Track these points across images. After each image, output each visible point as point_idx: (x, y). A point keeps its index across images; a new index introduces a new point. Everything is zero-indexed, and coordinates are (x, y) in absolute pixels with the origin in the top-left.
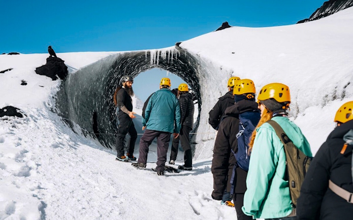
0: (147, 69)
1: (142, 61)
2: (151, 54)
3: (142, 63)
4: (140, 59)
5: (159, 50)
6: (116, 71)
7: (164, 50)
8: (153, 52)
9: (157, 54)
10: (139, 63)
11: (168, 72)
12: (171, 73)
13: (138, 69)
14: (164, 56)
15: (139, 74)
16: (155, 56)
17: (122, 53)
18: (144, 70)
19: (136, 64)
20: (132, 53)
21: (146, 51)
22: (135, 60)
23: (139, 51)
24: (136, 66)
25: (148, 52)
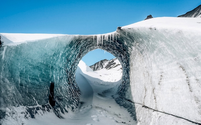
0: (93, 49)
1: (90, 44)
2: (97, 37)
3: (91, 45)
4: (89, 42)
5: (103, 35)
6: (72, 49)
7: (106, 35)
8: (99, 36)
9: (101, 38)
10: (89, 45)
11: (105, 51)
12: (107, 52)
13: (88, 49)
14: (107, 39)
15: (88, 52)
16: (100, 39)
17: (77, 36)
18: (91, 50)
19: (87, 45)
20: (84, 37)
21: (94, 35)
22: (86, 42)
23: (89, 35)
24: (87, 47)
25: (95, 36)
